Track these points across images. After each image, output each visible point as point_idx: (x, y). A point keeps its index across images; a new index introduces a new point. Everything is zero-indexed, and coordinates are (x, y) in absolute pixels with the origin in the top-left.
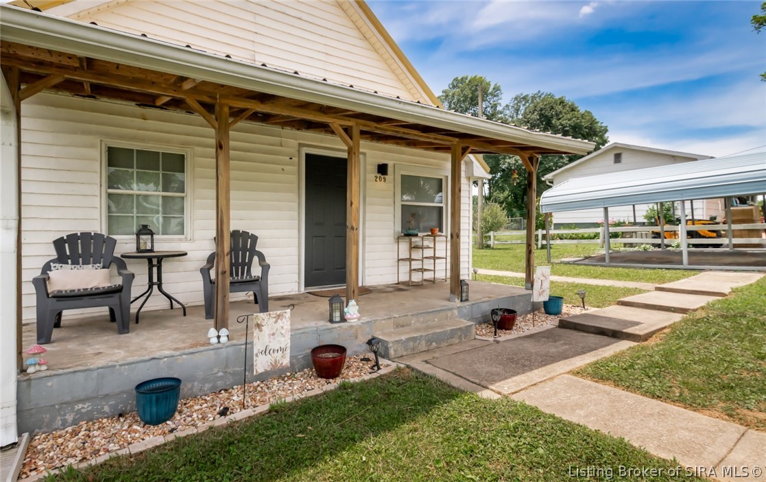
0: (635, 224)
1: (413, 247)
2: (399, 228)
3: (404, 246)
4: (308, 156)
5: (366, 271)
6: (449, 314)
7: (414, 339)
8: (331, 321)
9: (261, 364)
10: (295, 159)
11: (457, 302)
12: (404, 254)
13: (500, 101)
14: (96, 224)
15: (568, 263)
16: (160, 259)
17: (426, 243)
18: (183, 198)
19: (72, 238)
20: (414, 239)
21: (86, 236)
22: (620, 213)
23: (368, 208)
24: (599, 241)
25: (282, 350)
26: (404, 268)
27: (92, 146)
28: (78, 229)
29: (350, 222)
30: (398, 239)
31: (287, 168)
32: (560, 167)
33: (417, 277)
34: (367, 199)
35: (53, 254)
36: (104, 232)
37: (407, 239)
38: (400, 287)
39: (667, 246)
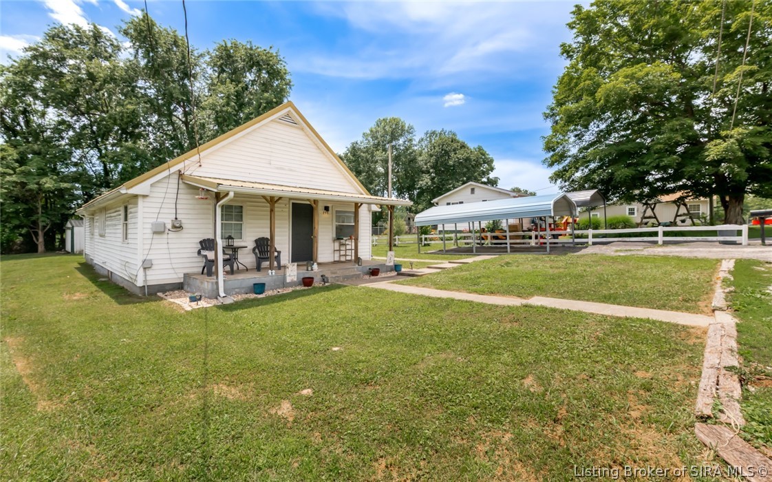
0: (470, 232)
1: (341, 245)
2: (335, 236)
3: (337, 244)
4: (293, 203)
5: (319, 256)
6: (353, 270)
7: (338, 277)
8: (307, 270)
10: (288, 206)
11: (357, 266)
12: (337, 247)
13: (414, 137)
15: (431, 253)
16: (235, 248)
17: (347, 243)
18: (241, 224)
19: (204, 241)
20: (342, 241)
21: (208, 239)
22: (463, 226)
23: (319, 226)
24: (453, 241)
25: (294, 276)
26: (337, 255)
27: (209, 204)
28: (206, 238)
29: (315, 234)
30: (334, 241)
31: (284, 209)
32: (456, 188)
33: (343, 259)
34: (319, 223)
35: (199, 246)
37: (338, 241)
38: (335, 262)
39: (483, 244)
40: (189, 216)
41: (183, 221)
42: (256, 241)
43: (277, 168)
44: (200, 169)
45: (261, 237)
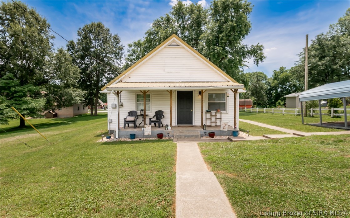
2: (207, 109)
5: (196, 121)
6: (197, 132)
9: (146, 134)
11: (202, 130)
14: (134, 109)
18: (150, 104)
19: (131, 112)
21: (133, 111)
23: (196, 104)
25: (150, 132)
30: (206, 113)
33: (213, 124)
34: (196, 101)
35: (128, 114)
36: (136, 111)
40: (126, 101)
41: (123, 103)
42: (156, 112)
43: (168, 73)
44: (130, 79)
45: (159, 110)
